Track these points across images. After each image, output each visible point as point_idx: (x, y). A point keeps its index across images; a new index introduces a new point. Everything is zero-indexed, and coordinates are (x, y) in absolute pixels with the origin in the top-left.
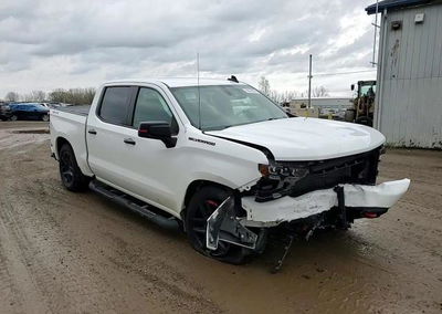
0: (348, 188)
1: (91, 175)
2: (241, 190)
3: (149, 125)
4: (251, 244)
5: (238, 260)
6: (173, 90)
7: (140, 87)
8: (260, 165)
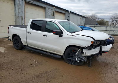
0: (102, 47)
1: (26, 45)
2: (85, 47)
3: (56, 31)
4: (85, 60)
5: (82, 64)
6: (58, 22)
7: (47, 21)
8: (91, 41)
